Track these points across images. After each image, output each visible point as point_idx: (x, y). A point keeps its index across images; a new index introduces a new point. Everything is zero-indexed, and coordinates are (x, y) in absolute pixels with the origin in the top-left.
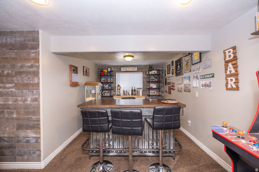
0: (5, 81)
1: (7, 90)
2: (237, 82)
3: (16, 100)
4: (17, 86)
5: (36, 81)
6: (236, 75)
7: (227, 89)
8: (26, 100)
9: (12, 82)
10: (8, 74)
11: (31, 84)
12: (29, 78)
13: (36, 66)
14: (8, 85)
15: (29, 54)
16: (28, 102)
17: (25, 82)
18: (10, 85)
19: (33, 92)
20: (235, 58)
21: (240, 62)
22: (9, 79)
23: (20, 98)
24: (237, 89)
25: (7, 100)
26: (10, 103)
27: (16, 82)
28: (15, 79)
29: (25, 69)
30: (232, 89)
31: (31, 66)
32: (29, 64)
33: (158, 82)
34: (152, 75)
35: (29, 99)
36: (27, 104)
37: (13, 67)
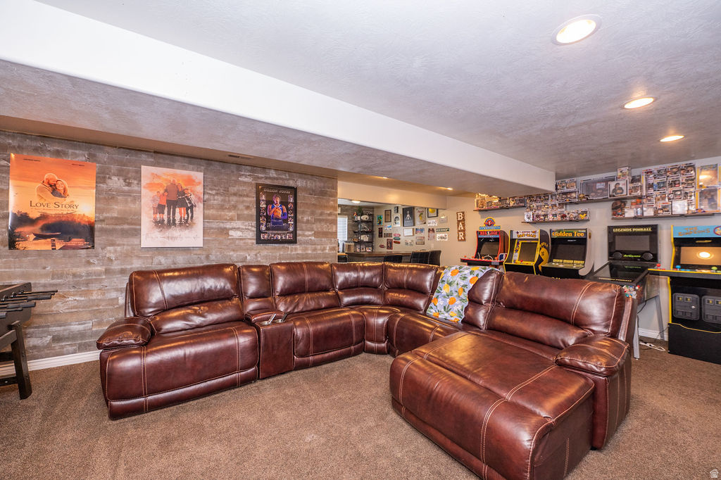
0: (304, 228)
1: (307, 238)
2: (464, 236)
3: (315, 249)
4: (317, 234)
5: (334, 230)
6: (464, 231)
7: (459, 240)
8: (324, 249)
9: (312, 230)
10: (308, 221)
11: (330, 233)
12: (328, 226)
13: (334, 214)
14: (307, 233)
15: (328, 202)
16: (327, 251)
17: (325, 230)
18: (310, 233)
19: (331, 240)
20: (464, 220)
21: (466, 222)
22: (309, 226)
23: (319, 247)
24: (465, 240)
25: (306, 249)
26: (310, 252)
27: (316, 230)
28: (314, 226)
29: (324, 217)
30: (462, 240)
31: (330, 214)
32: (328, 212)
34: (362, 221)
35: (328, 248)
36: (326, 253)
37: (313, 213)
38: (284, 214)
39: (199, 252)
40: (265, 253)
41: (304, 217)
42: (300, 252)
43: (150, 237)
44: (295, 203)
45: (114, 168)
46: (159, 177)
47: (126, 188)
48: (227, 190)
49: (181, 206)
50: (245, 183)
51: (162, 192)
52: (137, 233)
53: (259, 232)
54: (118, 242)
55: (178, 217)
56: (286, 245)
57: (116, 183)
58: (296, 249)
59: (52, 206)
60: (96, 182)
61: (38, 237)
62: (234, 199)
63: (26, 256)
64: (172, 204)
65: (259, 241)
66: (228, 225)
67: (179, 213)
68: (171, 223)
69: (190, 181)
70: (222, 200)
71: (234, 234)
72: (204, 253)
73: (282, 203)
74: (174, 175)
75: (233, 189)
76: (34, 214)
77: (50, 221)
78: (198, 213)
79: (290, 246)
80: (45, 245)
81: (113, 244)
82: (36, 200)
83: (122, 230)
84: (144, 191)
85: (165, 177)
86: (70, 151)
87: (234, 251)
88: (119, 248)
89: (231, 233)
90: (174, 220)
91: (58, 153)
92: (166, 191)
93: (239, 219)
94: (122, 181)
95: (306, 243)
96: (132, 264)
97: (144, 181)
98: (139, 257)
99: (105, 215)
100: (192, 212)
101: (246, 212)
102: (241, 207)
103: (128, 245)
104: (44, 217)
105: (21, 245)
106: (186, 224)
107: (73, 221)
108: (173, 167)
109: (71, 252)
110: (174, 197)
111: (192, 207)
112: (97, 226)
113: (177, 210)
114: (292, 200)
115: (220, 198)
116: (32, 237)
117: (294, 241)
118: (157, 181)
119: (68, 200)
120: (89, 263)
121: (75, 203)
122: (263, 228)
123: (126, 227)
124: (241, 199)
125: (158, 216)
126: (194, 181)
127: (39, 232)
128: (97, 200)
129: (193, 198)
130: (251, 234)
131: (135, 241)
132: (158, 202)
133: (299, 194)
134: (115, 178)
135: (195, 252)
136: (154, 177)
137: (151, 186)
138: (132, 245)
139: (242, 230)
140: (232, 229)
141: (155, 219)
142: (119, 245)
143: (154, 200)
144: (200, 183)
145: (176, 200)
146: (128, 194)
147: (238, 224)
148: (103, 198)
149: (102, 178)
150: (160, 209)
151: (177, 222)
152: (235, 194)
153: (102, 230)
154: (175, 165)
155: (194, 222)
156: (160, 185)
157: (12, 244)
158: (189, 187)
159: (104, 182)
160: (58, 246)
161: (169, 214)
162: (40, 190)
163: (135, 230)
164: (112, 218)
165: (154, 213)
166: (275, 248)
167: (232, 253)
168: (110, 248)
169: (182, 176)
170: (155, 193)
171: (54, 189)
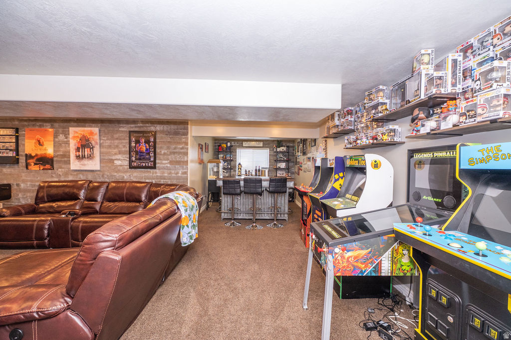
0: (162, 158)
1: (163, 165)
3: (170, 173)
4: (171, 163)
5: (186, 159)
8: (177, 173)
9: (168, 159)
10: (165, 154)
11: (183, 162)
12: (180, 157)
13: (186, 148)
14: (164, 162)
15: (181, 140)
16: (180, 175)
17: (178, 159)
18: (166, 162)
19: (183, 167)
20: (326, 148)
21: (327, 150)
22: (165, 157)
23: (173, 172)
25: (163, 173)
26: (166, 175)
27: (170, 159)
28: (170, 157)
29: (177, 150)
31: (182, 148)
32: (181, 147)
33: (288, 161)
34: (281, 152)
35: (180, 172)
36: (178, 176)
37: (168, 148)
38: (147, 150)
39: (99, 173)
40: (135, 174)
41: (161, 150)
42: (159, 175)
43: (75, 165)
44: (155, 142)
45: (60, 130)
46: (77, 133)
47: (66, 140)
48: (112, 137)
50: (123, 131)
51: (79, 140)
52: (68, 162)
53: (131, 161)
54: (63, 167)
55: (86, 154)
56: (149, 170)
57: (61, 137)
58: (156, 173)
59: (39, 150)
60: (54, 138)
61: (35, 164)
62: (117, 141)
63: (31, 172)
64: (83, 147)
65: (131, 167)
66: (114, 158)
67: (87, 152)
68: (83, 157)
69: (91, 133)
70: (111, 143)
71: (117, 163)
72: (101, 173)
73: (146, 142)
75: (116, 136)
76: (33, 155)
77: (39, 157)
79: (152, 171)
80: (36, 168)
81: (61, 168)
82: (34, 148)
83: (64, 160)
84: (71, 141)
85: (80, 132)
86: (45, 124)
87: (117, 172)
88: (63, 170)
89: (115, 162)
90: (85, 155)
91: (40, 126)
92: (80, 140)
93: (119, 154)
94: (64, 136)
95: (164, 168)
96: (68, 178)
97: (71, 136)
98: (71, 174)
99: (58, 153)
100: (93, 150)
101: (123, 149)
102: (121, 146)
103: (66, 168)
104: (36, 155)
105: (29, 167)
106: (90, 157)
107: (46, 157)
109: (45, 171)
110: (84, 143)
111: (93, 148)
112: (55, 159)
113: (86, 149)
114: (152, 140)
115: (109, 141)
116: (33, 164)
117: (154, 167)
118: (76, 135)
119: (44, 147)
120: (52, 177)
122: (134, 159)
124: (121, 141)
125: (77, 153)
126: (93, 133)
127: (35, 162)
128: (54, 146)
129: (93, 142)
130: (127, 163)
131: (68, 166)
132: (77, 146)
133: (158, 136)
134: (61, 135)
135: (97, 173)
136: (75, 132)
137: (74, 137)
138: (68, 168)
139: (122, 161)
140: (116, 159)
141: (76, 155)
142: (63, 168)
143: (75, 145)
144: (96, 134)
145: (85, 144)
146: (65, 142)
147: (119, 157)
148: (57, 145)
149: (56, 136)
150: (78, 150)
151: (86, 156)
152: (117, 139)
153: (57, 161)
154: (87, 125)
155: (94, 156)
156: (78, 137)
157: (27, 168)
158: (91, 137)
159: (57, 138)
160: (41, 168)
161: (82, 152)
162: (35, 143)
164: (61, 155)
165: (75, 152)
166: (142, 171)
167: (116, 174)
168: (60, 170)
169: (87, 131)
170: (76, 141)
171: (40, 143)
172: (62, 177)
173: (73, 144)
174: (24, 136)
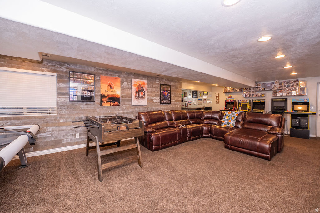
2: (219, 102)
3: (175, 106)
4: (176, 101)
6: (218, 100)
7: (216, 103)
15: (179, 90)
16: (179, 107)
17: (178, 99)
18: (174, 101)
19: (180, 103)
20: (218, 96)
21: (219, 97)
22: (174, 98)
24: (219, 103)
25: (173, 106)
28: (175, 98)
29: (178, 95)
30: (218, 103)
32: (179, 93)
37: (175, 94)
38: (167, 94)
39: (145, 107)
40: (162, 107)
41: (173, 95)
42: (171, 107)
43: (134, 102)
44: (170, 90)
45: (125, 79)
46: (136, 82)
47: (128, 86)
48: (152, 86)
49: (142, 92)
50: (157, 83)
51: (137, 87)
52: (130, 101)
53: (161, 100)
56: (168, 105)
57: (125, 84)
58: (170, 106)
59: (110, 92)
61: (107, 102)
62: (154, 89)
63: (104, 108)
64: (140, 91)
65: (161, 103)
66: (153, 98)
67: (141, 94)
68: (139, 97)
69: (144, 83)
70: (152, 90)
71: (155, 101)
72: (147, 107)
73: (167, 90)
74: (140, 81)
75: (154, 86)
76: (106, 95)
77: (110, 97)
78: (146, 94)
79: (169, 105)
80: (108, 104)
81: (125, 104)
82: (106, 90)
83: (127, 99)
84: (132, 87)
86: (114, 74)
87: (154, 106)
89: (154, 100)
91: (111, 75)
92: (138, 87)
93: (156, 96)
94: (127, 83)
95: (173, 104)
97: (133, 84)
98: (131, 108)
99: (124, 95)
100: (144, 94)
101: (157, 94)
102: (156, 92)
103: (128, 104)
104: (108, 95)
105: (103, 104)
106: (143, 97)
107: (115, 97)
108: (139, 79)
109: (114, 106)
111: (144, 92)
112: (121, 98)
113: (141, 93)
114: (169, 90)
115: (151, 89)
117: (170, 103)
118: (136, 83)
119: (114, 90)
121: (116, 91)
122: (162, 99)
123: (128, 98)
124: (156, 89)
127: (107, 100)
128: (121, 90)
129: (145, 89)
130: (159, 101)
131: (130, 103)
133: (172, 87)
134: (125, 83)
136: (135, 82)
138: (129, 104)
139: (157, 100)
140: (154, 99)
141: (135, 96)
142: (126, 104)
143: (135, 90)
144: (146, 84)
145: (140, 90)
146: (128, 88)
147: (155, 98)
148: (123, 89)
149: (122, 83)
150: (136, 93)
151: (141, 97)
152: (155, 88)
153: (123, 100)
154: (140, 78)
157: (101, 104)
158: (144, 85)
159: (123, 84)
160: (112, 105)
161: (139, 94)
162: (107, 87)
163: (130, 100)
164: (125, 96)
165: (135, 94)
166: (165, 106)
167: (154, 107)
168: (124, 105)
169: (142, 82)
170: (135, 88)
171: (111, 87)
172: (125, 110)
173: (134, 89)
174: (100, 81)
